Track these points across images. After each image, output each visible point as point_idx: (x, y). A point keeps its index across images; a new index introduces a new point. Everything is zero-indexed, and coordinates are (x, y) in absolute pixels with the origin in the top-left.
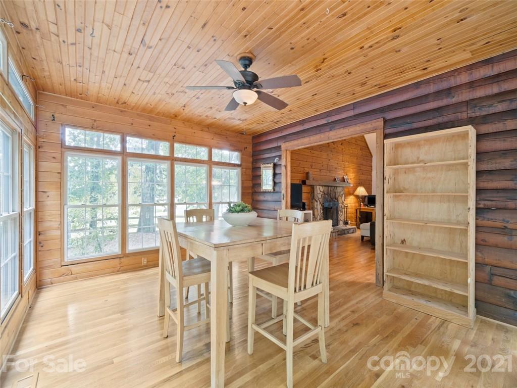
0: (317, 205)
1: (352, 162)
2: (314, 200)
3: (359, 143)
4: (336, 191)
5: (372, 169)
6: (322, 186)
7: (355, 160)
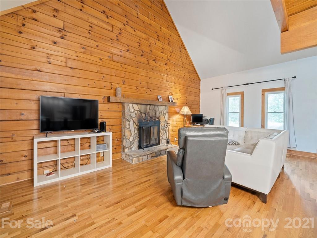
0: (129, 125)
1: (179, 83)
2: (125, 120)
3: (186, 66)
4: (157, 110)
5: (200, 92)
6: (137, 104)
7: (182, 82)
